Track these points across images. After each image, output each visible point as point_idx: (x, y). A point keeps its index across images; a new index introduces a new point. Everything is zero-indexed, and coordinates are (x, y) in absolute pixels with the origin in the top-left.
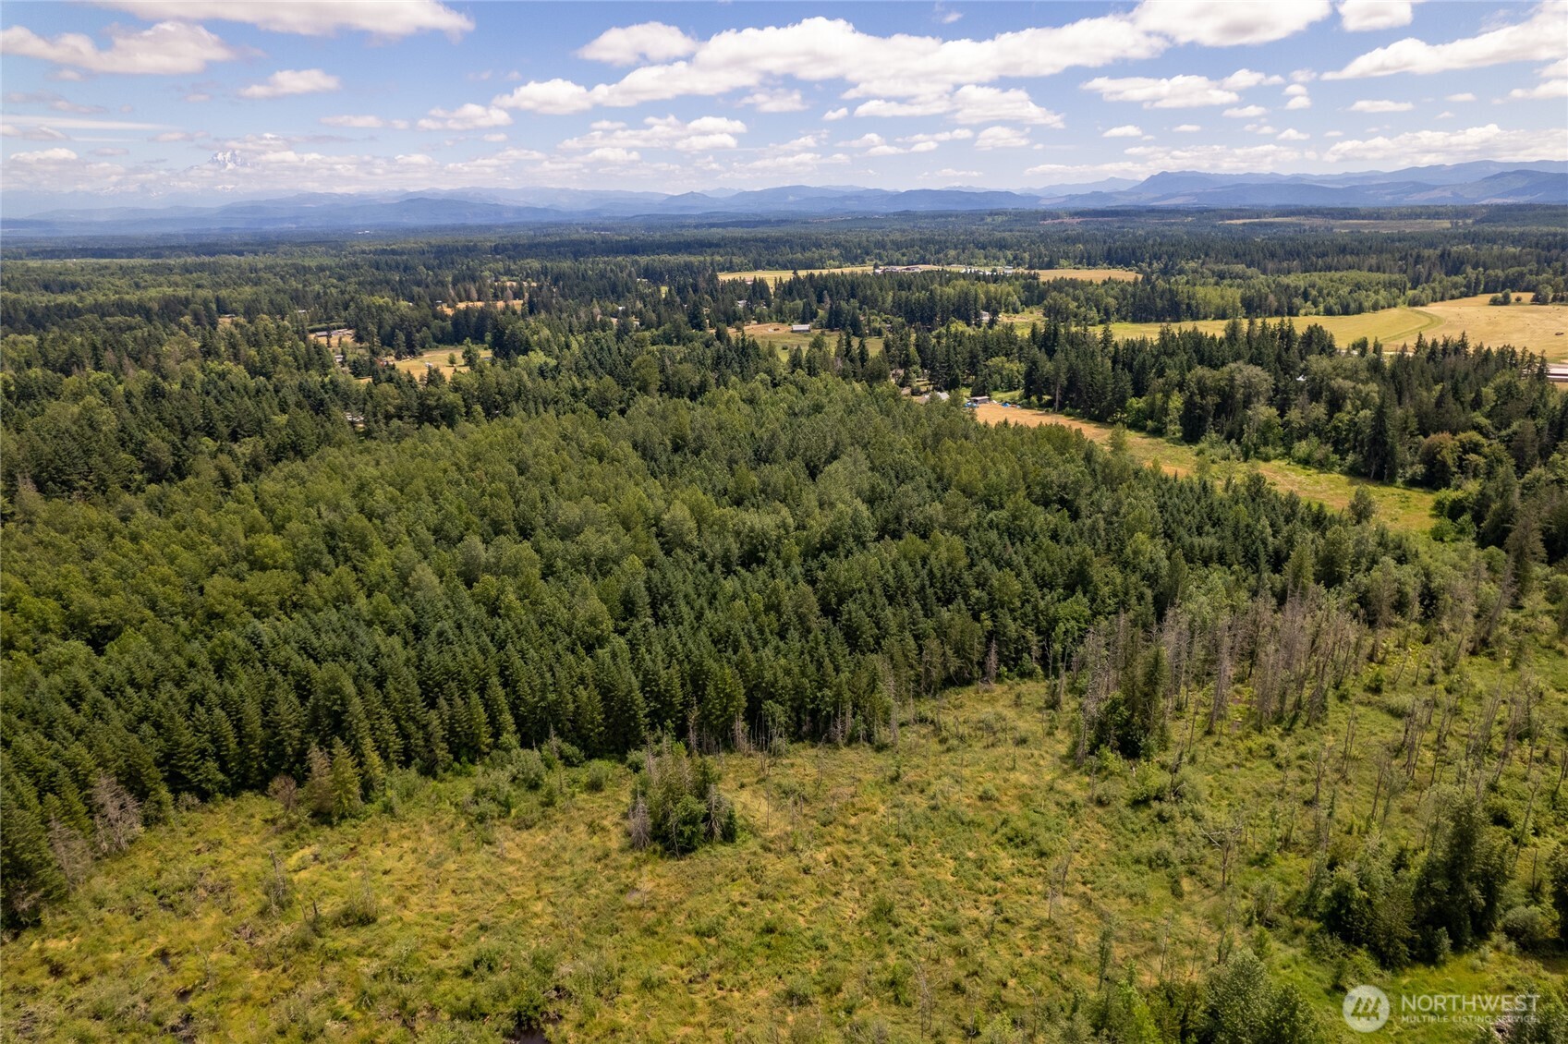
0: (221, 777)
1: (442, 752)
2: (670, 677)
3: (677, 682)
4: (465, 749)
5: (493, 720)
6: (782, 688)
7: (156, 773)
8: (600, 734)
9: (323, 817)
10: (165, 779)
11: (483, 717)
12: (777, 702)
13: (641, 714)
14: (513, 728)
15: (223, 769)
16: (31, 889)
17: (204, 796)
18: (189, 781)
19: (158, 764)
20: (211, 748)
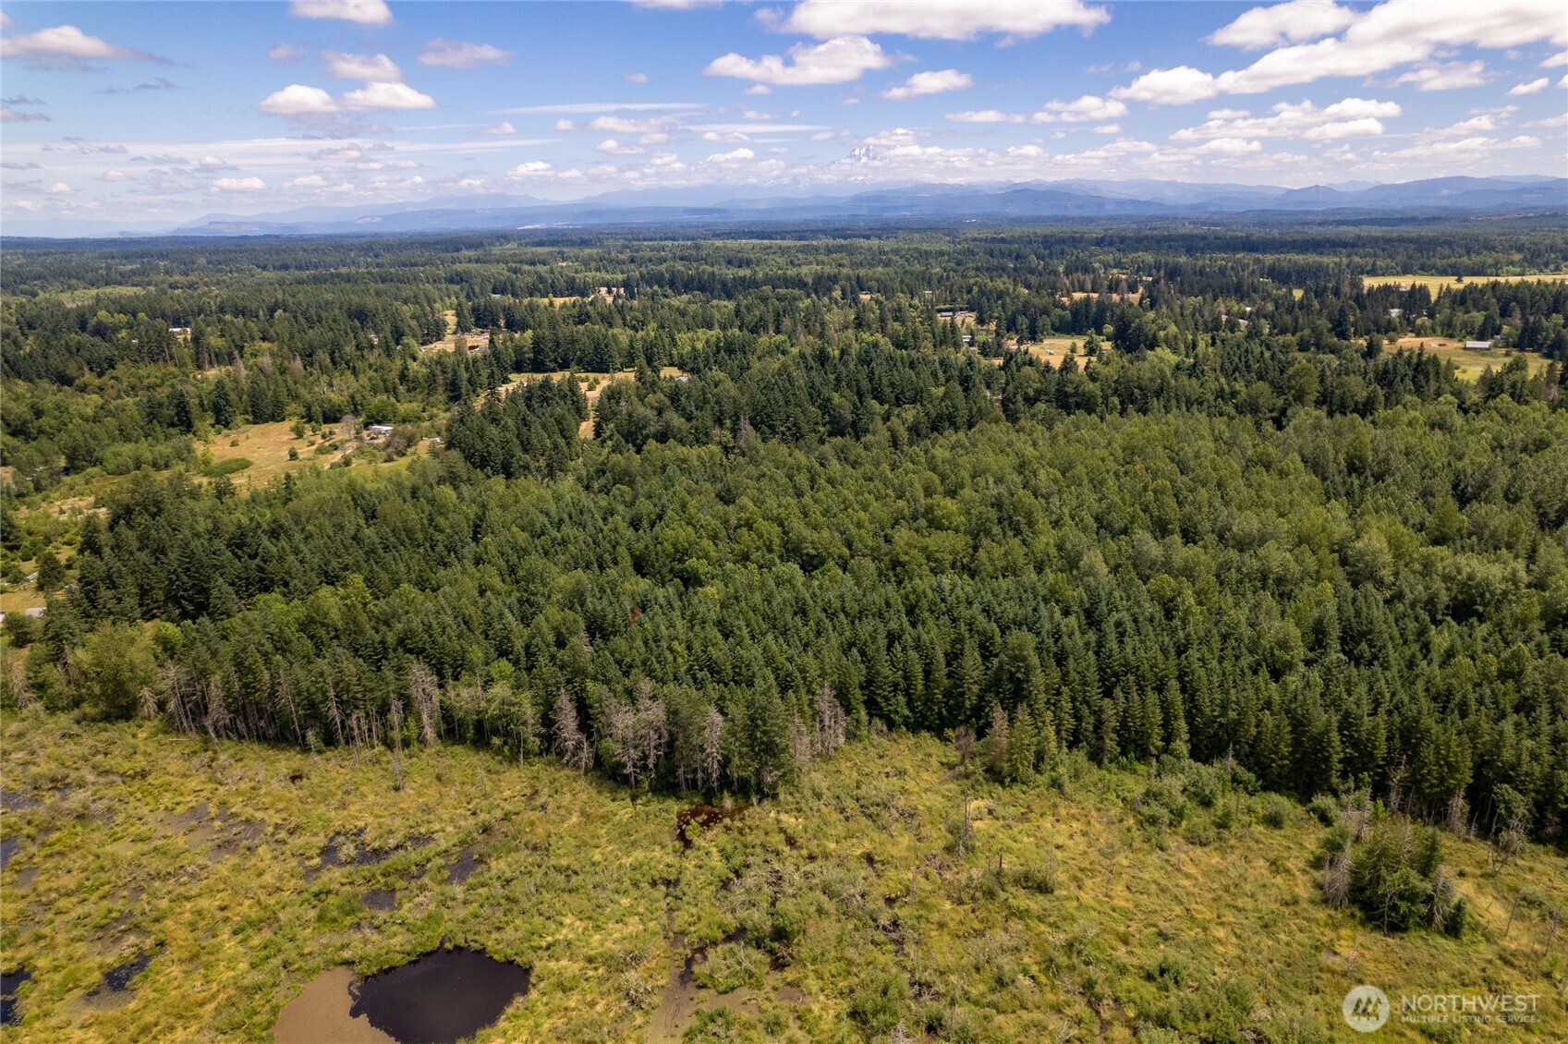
0: (907, 712)
1: (1111, 743)
2: (1376, 727)
3: (1383, 733)
4: (1134, 746)
5: (1166, 724)
6: (1527, 774)
7: (858, 693)
8: (1282, 767)
9: (995, 775)
10: (864, 702)
11: (1158, 717)
12: (1515, 788)
13: (1335, 758)
14: (1186, 737)
15: (909, 704)
16: (777, 768)
17: (891, 725)
18: (881, 709)
19: (862, 688)
20: (903, 685)
